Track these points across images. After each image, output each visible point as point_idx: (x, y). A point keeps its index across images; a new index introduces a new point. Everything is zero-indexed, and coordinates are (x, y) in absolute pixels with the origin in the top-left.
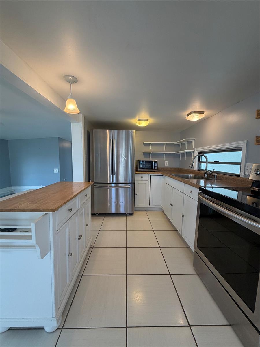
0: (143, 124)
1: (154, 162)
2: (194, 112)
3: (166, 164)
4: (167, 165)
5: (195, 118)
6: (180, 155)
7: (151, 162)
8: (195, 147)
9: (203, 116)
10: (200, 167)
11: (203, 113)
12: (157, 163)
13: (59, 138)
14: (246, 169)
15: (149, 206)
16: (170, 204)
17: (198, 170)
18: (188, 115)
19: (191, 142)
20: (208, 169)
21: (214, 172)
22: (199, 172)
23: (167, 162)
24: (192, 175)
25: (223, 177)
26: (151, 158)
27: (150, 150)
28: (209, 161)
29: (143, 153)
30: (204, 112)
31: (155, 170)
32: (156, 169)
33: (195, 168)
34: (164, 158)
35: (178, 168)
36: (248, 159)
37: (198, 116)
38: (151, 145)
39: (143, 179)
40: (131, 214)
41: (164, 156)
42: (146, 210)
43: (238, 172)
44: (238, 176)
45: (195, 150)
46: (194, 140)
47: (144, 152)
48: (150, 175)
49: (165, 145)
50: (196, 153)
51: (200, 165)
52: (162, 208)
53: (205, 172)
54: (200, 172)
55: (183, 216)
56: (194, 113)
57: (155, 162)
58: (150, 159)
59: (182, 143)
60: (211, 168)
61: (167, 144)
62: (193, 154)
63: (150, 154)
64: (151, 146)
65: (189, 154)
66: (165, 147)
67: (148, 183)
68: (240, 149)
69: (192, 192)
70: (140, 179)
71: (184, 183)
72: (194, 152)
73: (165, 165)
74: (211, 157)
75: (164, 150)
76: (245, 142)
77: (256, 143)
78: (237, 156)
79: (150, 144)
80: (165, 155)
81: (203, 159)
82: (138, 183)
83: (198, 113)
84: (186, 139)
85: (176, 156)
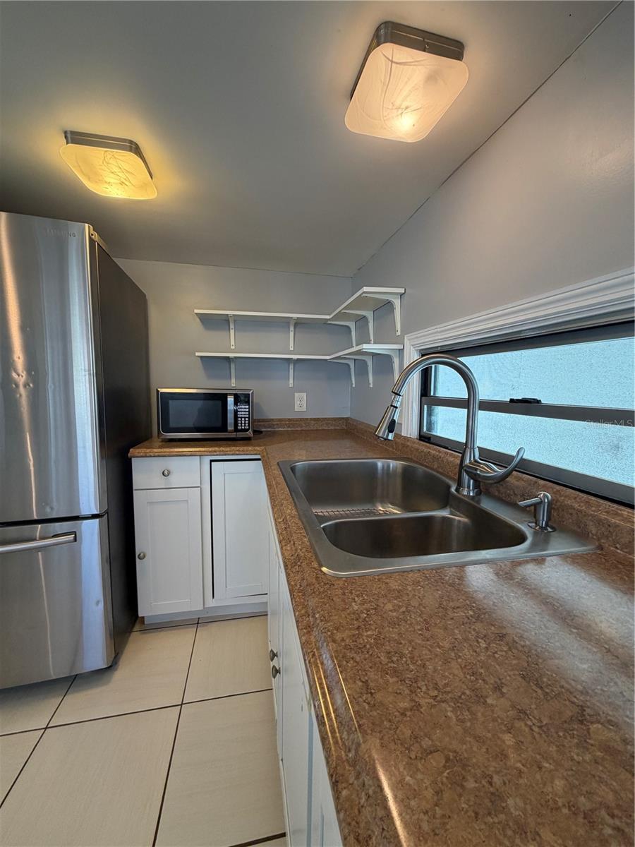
1: (231, 400)
3: (301, 404)
4: (303, 409)
6: (352, 367)
7: (223, 398)
8: (406, 330)
10: (431, 426)
12: (246, 403)
15: (211, 603)
17: (423, 438)
19: (389, 304)
20: (481, 442)
22: (424, 447)
23: (304, 395)
24: (393, 464)
26: (236, 378)
27: (233, 345)
28: (484, 393)
30: (462, 48)
31: (240, 435)
32: (247, 430)
33: (408, 427)
34: (291, 381)
38: (232, 326)
39: (174, 480)
40: (102, 675)
41: (291, 372)
45: (407, 342)
46: (401, 295)
48: (207, 460)
49: (292, 328)
50: (412, 356)
51: (430, 414)
54: (434, 450)
57: (237, 399)
58: (233, 386)
61: (299, 324)
62: (396, 361)
63: (233, 366)
64: (232, 332)
65: (383, 362)
66: (292, 334)
67: (198, 497)
70: (159, 481)
72: (401, 351)
73: (297, 409)
75: (287, 346)
79: (228, 319)
80: (291, 366)
81: (447, 383)
82: (151, 503)
84: (365, 289)
85: (335, 370)
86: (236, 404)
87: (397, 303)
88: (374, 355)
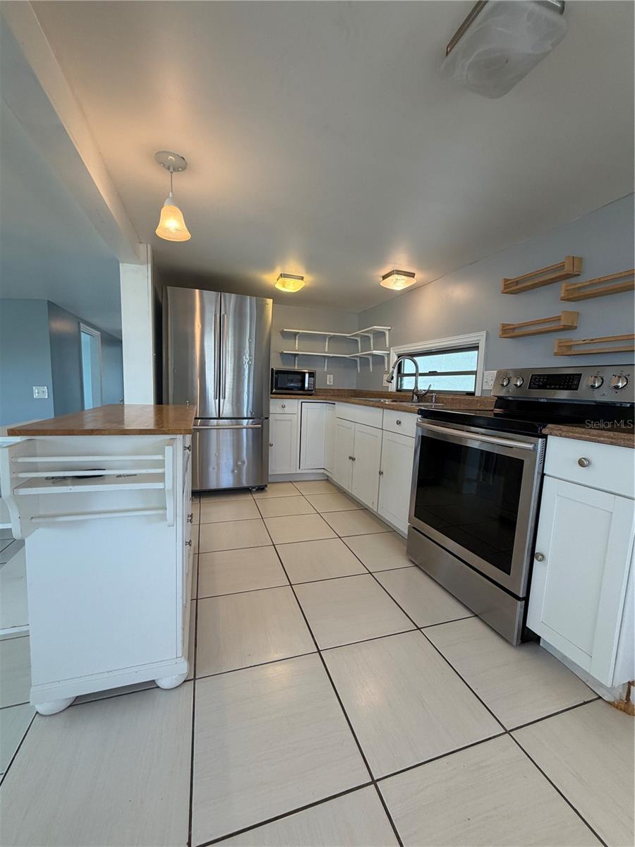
0: (291, 287)
1: (307, 376)
2: (399, 272)
3: (330, 381)
4: (332, 384)
5: (398, 284)
6: (358, 361)
7: (301, 374)
8: (390, 346)
9: (412, 282)
10: (401, 385)
11: (412, 275)
12: (313, 377)
13: (48, 301)
14: (485, 380)
15: (299, 471)
16: (350, 458)
17: (398, 391)
18: (384, 277)
19: (383, 334)
21: (429, 391)
22: (399, 393)
23: (332, 376)
25: (446, 399)
26: (298, 365)
27: (296, 347)
28: (420, 372)
29: (282, 354)
30: (414, 274)
31: (309, 392)
32: (312, 391)
33: (392, 387)
34: (326, 368)
35: (354, 390)
36: (487, 363)
37: (403, 281)
38: (297, 337)
39: (287, 410)
40: (261, 489)
41: (326, 363)
42: (291, 480)
43: (472, 389)
44: (472, 394)
45: (391, 351)
46: (389, 330)
47: (285, 352)
48: (300, 401)
49: (327, 340)
50: (394, 358)
51: (401, 381)
52: (325, 472)
53: (415, 392)
54: (403, 394)
55: (381, 473)
56: (397, 274)
57: (309, 373)
58: (296, 367)
59: (362, 337)
60: (424, 384)
61: (331, 338)
62: (386, 358)
63: (297, 358)
64: (297, 341)
65: (379, 360)
66: (327, 343)
67: (296, 418)
68: (475, 348)
69: (400, 423)
70: (279, 410)
71: (382, 410)
72: (389, 355)
73: (328, 383)
74: (425, 363)
75: (325, 350)
76: (484, 333)
77: (502, 334)
78: (469, 360)
79: (295, 334)
80: (326, 360)
81: (408, 367)
82: (276, 420)
83: (405, 275)
84: (375, 327)
85: (350, 363)
86: (309, 377)
87: (387, 333)
88: (360, 358)
